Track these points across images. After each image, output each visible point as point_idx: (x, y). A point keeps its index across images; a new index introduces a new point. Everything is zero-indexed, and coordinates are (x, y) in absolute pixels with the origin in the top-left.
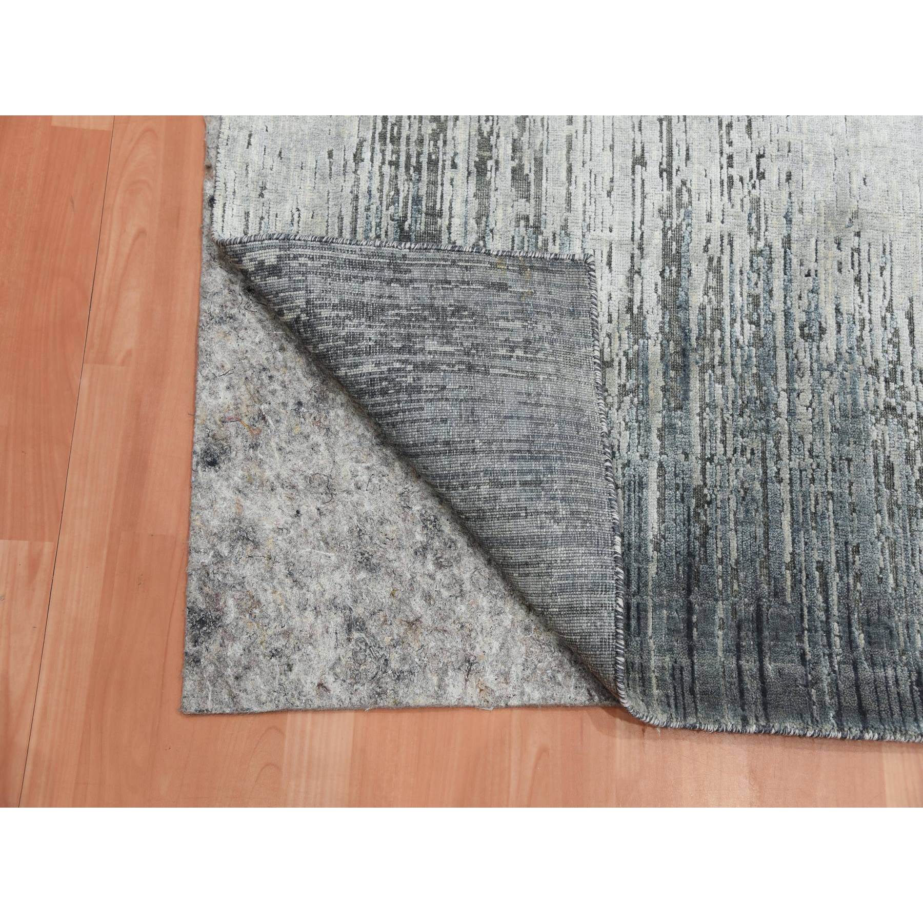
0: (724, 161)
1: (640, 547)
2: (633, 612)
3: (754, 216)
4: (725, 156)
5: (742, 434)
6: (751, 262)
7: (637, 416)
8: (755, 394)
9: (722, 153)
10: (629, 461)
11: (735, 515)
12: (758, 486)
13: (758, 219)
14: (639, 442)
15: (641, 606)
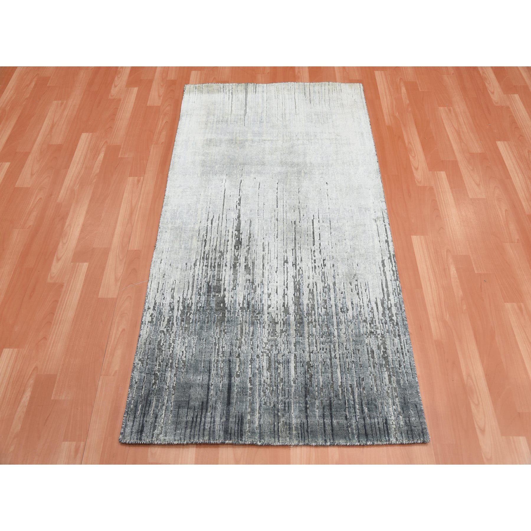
0: (313, 261)
1: (288, 382)
2: (287, 405)
3: (323, 277)
4: (313, 260)
5: (322, 344)
6: (323, 290)
7: (287, 339)
8: (326, 330)
9: (312, 259)
10: (284, 354)
11: (321, 370)
12: (328, 360)
13: (325, 278)
14: (287, 348)
15: (289, 403)
